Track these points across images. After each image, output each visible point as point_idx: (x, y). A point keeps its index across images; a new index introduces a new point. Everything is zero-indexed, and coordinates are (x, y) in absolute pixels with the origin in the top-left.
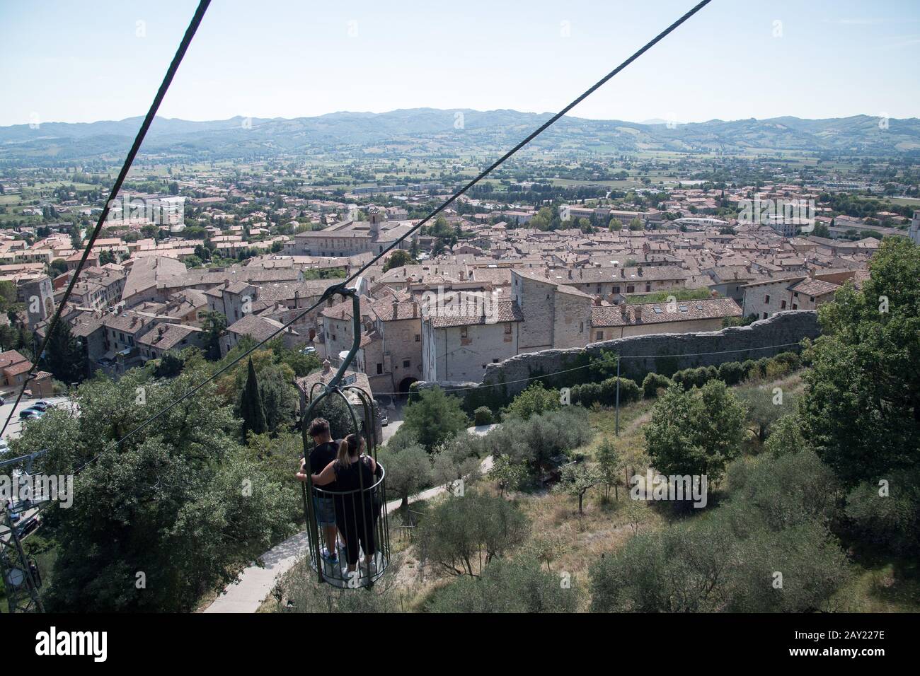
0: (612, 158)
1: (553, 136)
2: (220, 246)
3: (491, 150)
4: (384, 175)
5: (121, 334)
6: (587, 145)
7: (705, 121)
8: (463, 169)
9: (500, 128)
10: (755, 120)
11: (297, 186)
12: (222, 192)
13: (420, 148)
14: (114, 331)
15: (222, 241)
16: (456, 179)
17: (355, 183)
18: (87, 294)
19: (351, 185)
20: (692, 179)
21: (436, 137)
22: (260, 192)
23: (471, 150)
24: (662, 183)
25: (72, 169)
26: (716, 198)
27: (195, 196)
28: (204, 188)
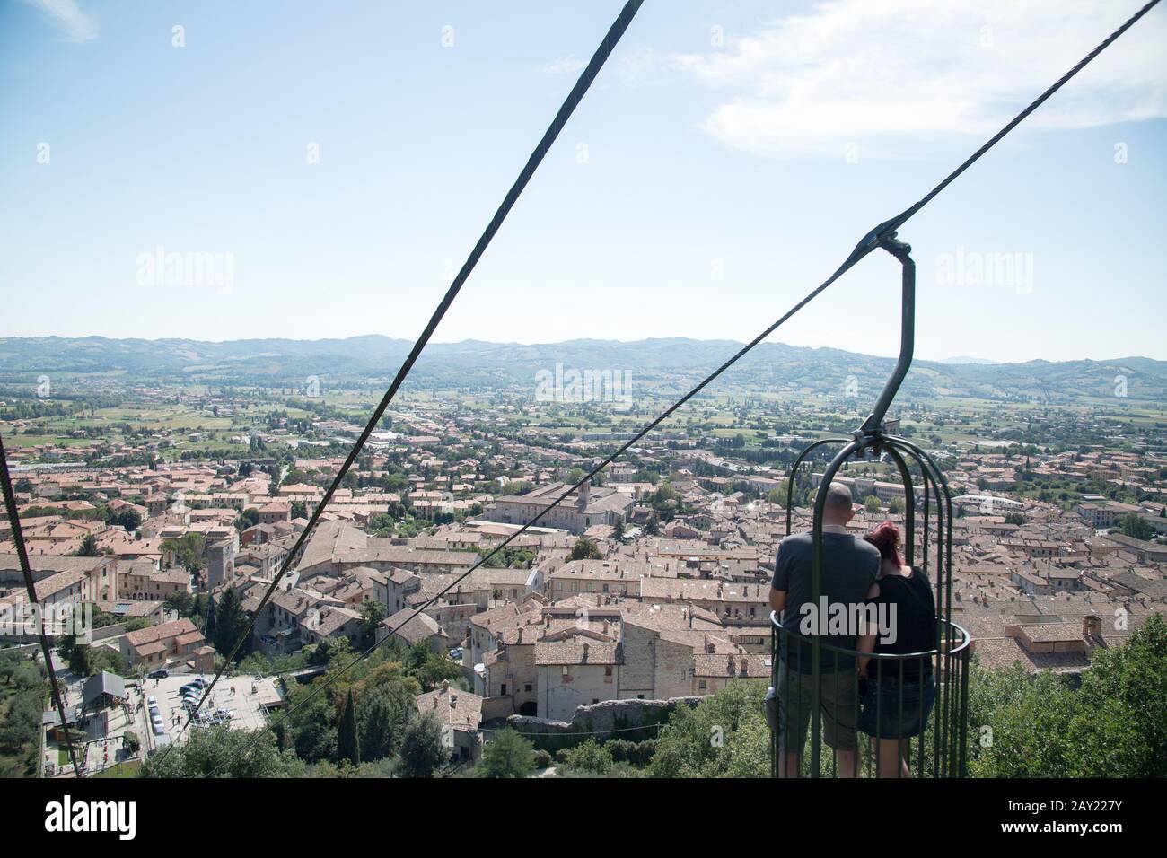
0: (901, 406)
1: (830, 376)
2: (416, 503)
3: (754, 391)
4: (623, 417)
5: (286, 613)
6: (872, 388)
7: (1024, 361)
8: (716, 415)
9: (767, 365)
10: (1092, 361)
11: (521, 426)
12: (438, 430)
13: (670, 385)
14: (281, 609)
15: (422, 498)
16: (707, 428)
17: (587, 427)
18: (267, 559)
19: (582, 429)
20: (996, 438)
21: (690, 372)
22: (478, 432)
23: (731, 389)
24: (955, 443)
25: (288, 391)
26: (1018, 469)
27: (408, 432)
28: (419, 423)
